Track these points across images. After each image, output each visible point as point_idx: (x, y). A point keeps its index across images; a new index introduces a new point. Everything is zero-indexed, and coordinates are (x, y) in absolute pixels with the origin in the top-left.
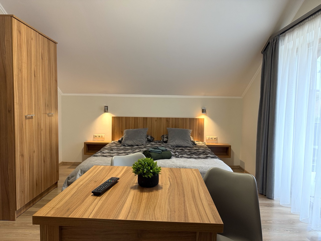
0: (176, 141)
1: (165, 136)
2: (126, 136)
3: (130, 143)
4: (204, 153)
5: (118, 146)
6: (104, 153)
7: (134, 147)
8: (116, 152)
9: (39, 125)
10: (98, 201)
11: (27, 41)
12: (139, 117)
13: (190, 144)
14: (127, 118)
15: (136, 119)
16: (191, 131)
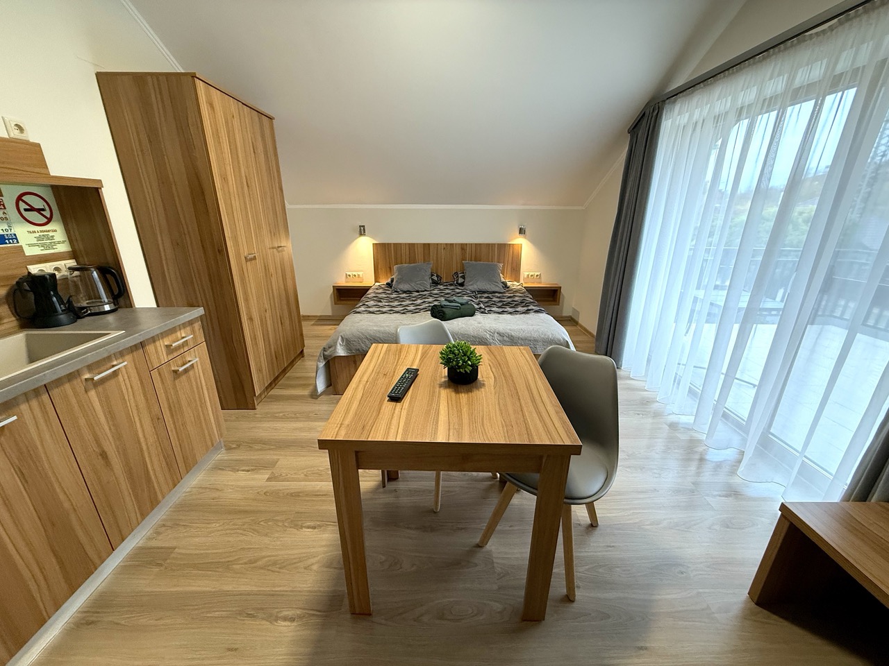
0: (478, 283)
1: (460, 275)
2: (400, 277)
3: (406, 287)
4: (522, 303)
5: (387, 292)
6: (370, 307)
7: (413, 295)
8: (387, 304)
9: (266, 268)
10: (400, 410)
11: (227, 122)
12: (417, 244)
13: (500, 288)
14: (397, 246)
15: (412, 246)
16: (501, 265)
